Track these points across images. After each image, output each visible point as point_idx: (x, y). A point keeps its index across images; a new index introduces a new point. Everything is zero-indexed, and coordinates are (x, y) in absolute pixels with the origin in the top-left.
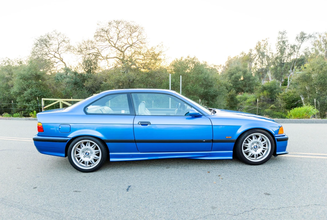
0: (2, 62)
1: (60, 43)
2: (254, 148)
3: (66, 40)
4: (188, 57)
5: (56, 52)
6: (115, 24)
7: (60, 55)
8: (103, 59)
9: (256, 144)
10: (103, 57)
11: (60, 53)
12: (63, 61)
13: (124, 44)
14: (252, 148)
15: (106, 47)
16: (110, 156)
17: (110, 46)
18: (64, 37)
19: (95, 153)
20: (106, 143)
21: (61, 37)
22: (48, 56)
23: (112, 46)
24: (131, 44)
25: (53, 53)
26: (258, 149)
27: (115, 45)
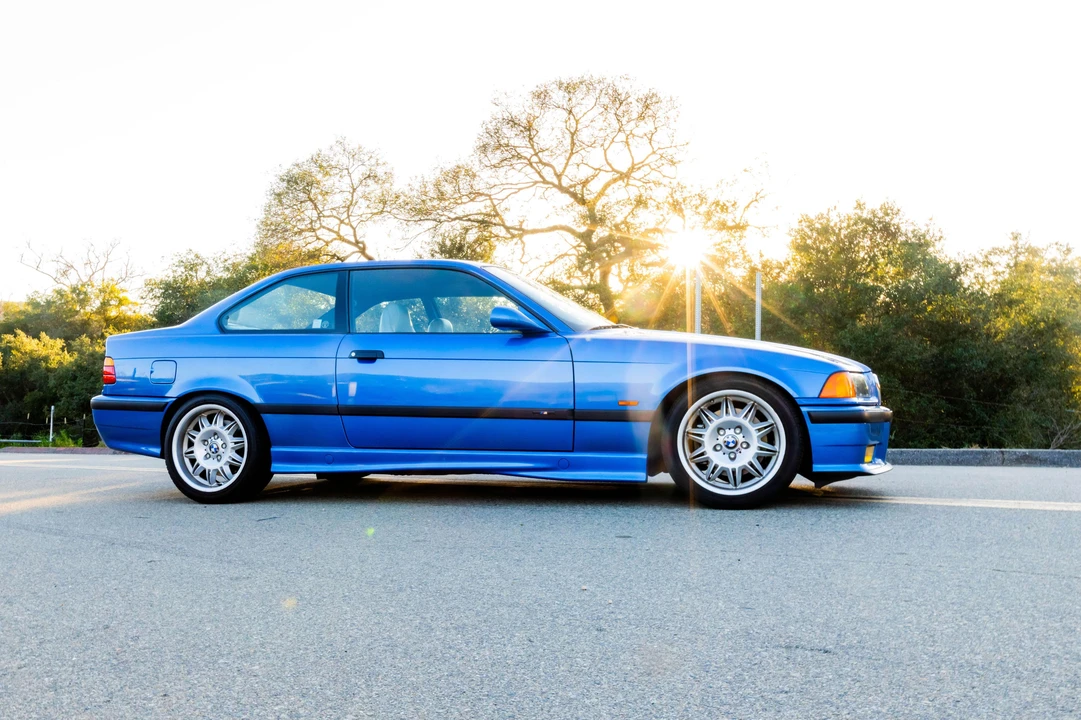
0: (175, 268)
1: (356, 182)
2: (727, 446)
3: (380, 171)
4: (859, 206)
5: (342, 222)
6: (558, 96)
7: (354, 229)
8: (509, 236)
9: (732, 430)
10: (508, 229)
11: (354, 225)
12: (367, 252)
13: (591, 172)
14: (718, 448)
15: (520, 189)
16: (272, 455)
17: (536, 182)
18: (373, 161)
19: (233, 445)
20: (262, 415)
21: (360, 163)
22: (318, 239)
23: (545, 182)
24: (625, 170)
25: (333, 223)
26: (743, 450)
27: (559, 176)
